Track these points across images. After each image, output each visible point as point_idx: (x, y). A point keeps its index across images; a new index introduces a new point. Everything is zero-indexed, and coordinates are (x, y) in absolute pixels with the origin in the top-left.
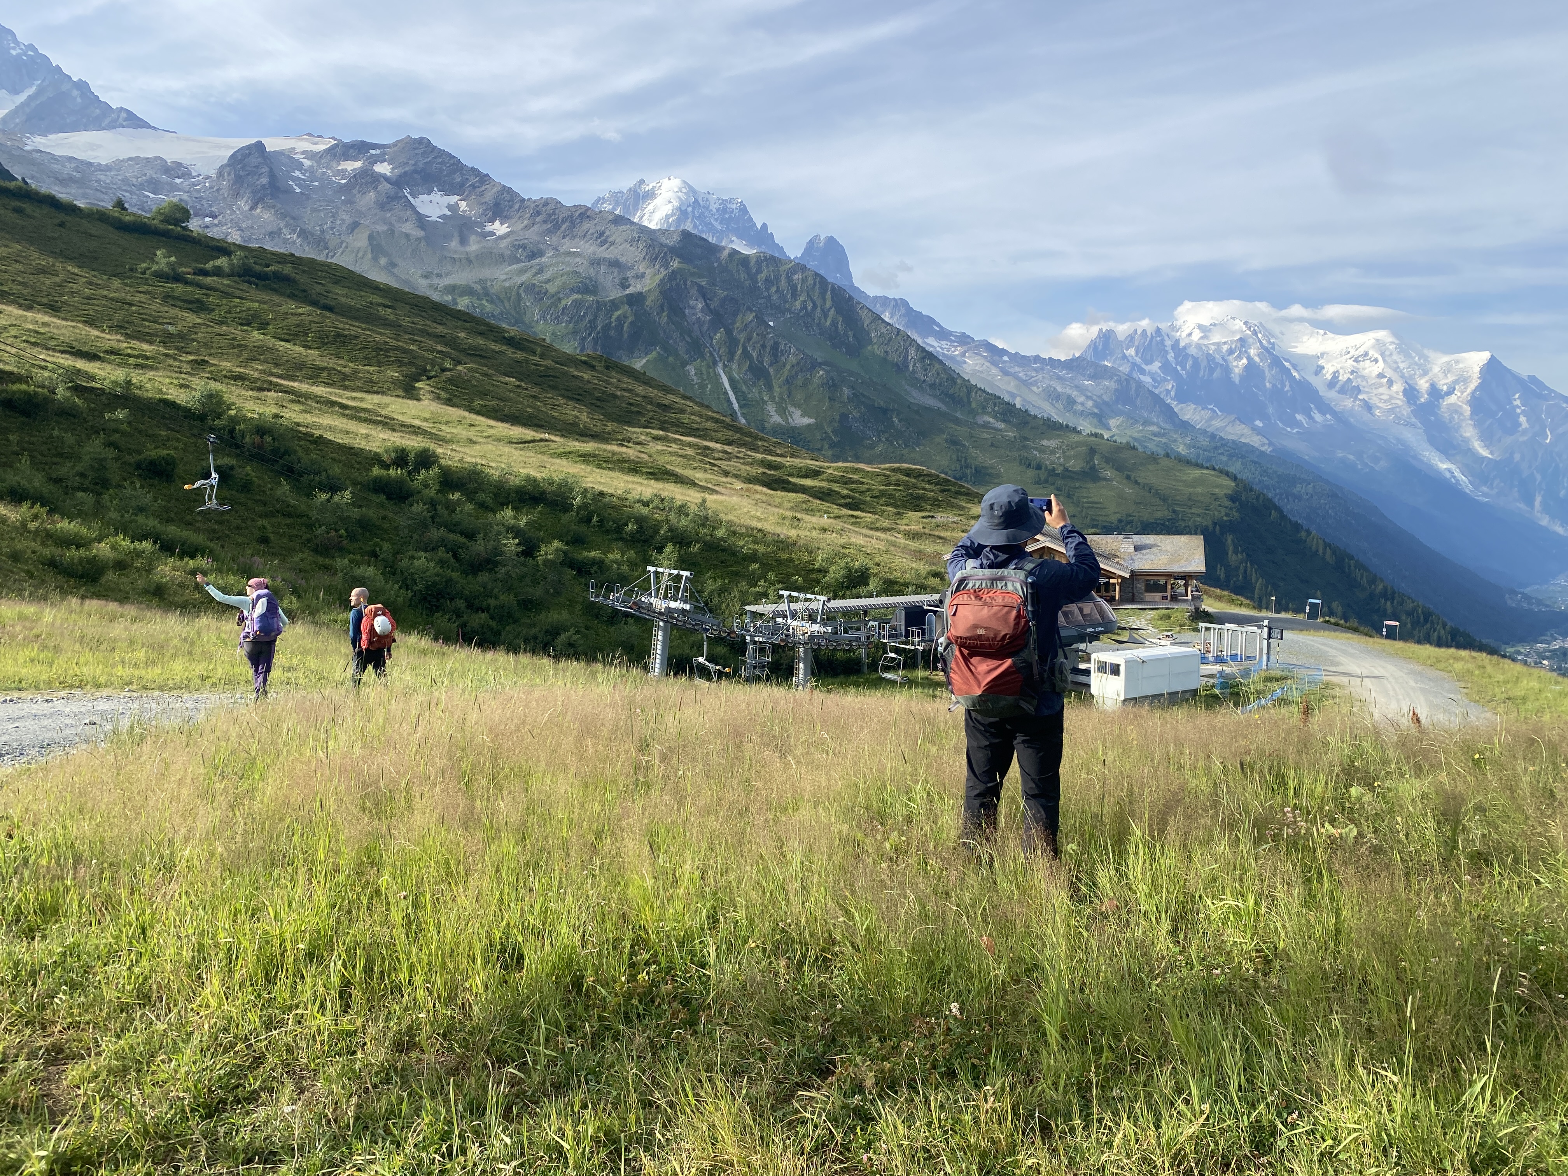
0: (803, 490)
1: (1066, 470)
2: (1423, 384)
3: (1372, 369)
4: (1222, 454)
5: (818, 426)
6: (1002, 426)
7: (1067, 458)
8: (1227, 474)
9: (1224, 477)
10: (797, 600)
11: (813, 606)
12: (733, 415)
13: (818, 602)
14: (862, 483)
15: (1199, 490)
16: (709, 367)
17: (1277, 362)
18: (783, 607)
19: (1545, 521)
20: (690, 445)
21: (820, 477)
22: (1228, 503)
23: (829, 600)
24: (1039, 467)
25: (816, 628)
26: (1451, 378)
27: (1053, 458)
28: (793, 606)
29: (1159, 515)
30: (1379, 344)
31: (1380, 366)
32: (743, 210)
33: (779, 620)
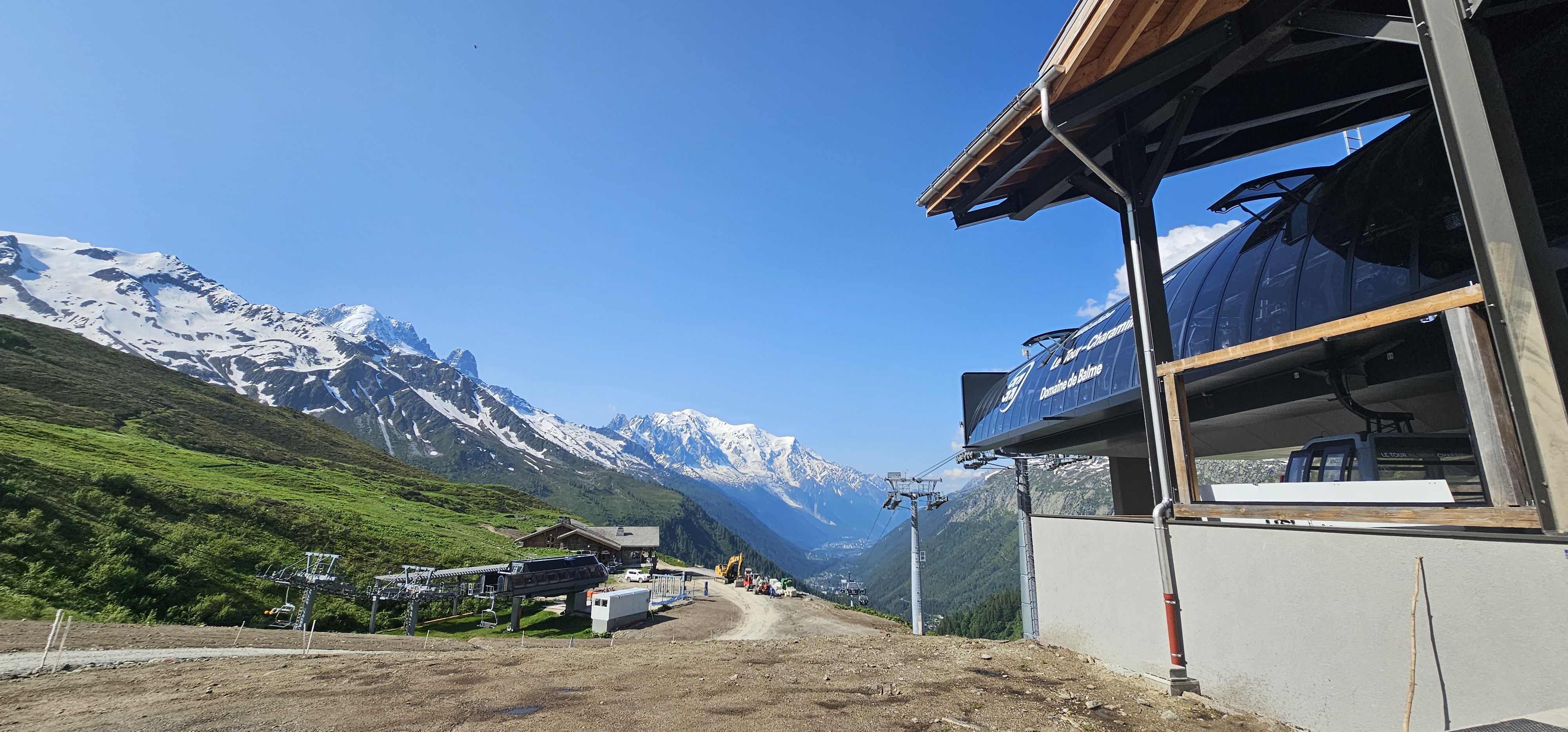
0: (427, 499)
1: (596, 489)
2: (768, 451)
3: (746, 442)
4: (677, 482)
5: (445, 458)
6: (561, 462)
7: (597, 482)
8: (680, 493)
9: (677, 494)
10: (414, 570)
11: (425, 574)
12: (386, 451)
13: (428, 573)
14: (469, 495)
15: (665, 501)
16: (372, 418)
17: (704, 437)
18: (403, 576)
19: (819, 517)
20: (349, 469)
21: (441, 491)
22: (678, 507)
23: (436, 570)
24: (581, 487)
25: (425, 588)
26: (779, 448)
27: (588, 481)
28: (410, 575)
29: (644, 514)
30: (748, 430)
31: (749, 441)
32: (412, 329)
33: (399, 585)
